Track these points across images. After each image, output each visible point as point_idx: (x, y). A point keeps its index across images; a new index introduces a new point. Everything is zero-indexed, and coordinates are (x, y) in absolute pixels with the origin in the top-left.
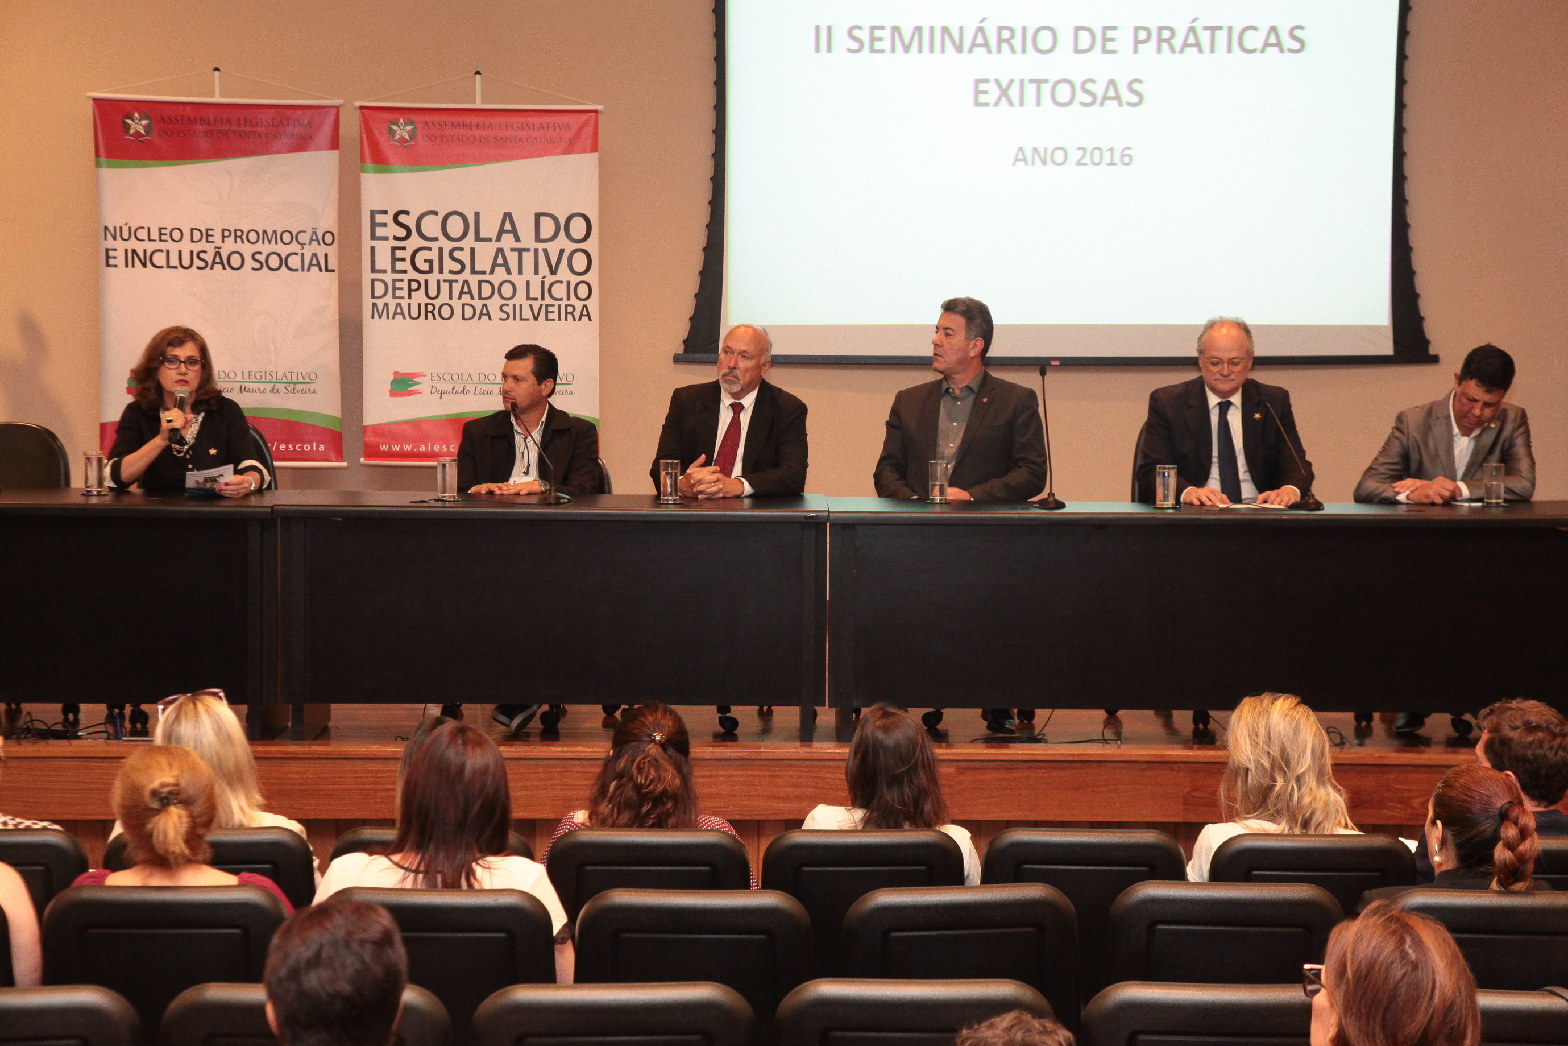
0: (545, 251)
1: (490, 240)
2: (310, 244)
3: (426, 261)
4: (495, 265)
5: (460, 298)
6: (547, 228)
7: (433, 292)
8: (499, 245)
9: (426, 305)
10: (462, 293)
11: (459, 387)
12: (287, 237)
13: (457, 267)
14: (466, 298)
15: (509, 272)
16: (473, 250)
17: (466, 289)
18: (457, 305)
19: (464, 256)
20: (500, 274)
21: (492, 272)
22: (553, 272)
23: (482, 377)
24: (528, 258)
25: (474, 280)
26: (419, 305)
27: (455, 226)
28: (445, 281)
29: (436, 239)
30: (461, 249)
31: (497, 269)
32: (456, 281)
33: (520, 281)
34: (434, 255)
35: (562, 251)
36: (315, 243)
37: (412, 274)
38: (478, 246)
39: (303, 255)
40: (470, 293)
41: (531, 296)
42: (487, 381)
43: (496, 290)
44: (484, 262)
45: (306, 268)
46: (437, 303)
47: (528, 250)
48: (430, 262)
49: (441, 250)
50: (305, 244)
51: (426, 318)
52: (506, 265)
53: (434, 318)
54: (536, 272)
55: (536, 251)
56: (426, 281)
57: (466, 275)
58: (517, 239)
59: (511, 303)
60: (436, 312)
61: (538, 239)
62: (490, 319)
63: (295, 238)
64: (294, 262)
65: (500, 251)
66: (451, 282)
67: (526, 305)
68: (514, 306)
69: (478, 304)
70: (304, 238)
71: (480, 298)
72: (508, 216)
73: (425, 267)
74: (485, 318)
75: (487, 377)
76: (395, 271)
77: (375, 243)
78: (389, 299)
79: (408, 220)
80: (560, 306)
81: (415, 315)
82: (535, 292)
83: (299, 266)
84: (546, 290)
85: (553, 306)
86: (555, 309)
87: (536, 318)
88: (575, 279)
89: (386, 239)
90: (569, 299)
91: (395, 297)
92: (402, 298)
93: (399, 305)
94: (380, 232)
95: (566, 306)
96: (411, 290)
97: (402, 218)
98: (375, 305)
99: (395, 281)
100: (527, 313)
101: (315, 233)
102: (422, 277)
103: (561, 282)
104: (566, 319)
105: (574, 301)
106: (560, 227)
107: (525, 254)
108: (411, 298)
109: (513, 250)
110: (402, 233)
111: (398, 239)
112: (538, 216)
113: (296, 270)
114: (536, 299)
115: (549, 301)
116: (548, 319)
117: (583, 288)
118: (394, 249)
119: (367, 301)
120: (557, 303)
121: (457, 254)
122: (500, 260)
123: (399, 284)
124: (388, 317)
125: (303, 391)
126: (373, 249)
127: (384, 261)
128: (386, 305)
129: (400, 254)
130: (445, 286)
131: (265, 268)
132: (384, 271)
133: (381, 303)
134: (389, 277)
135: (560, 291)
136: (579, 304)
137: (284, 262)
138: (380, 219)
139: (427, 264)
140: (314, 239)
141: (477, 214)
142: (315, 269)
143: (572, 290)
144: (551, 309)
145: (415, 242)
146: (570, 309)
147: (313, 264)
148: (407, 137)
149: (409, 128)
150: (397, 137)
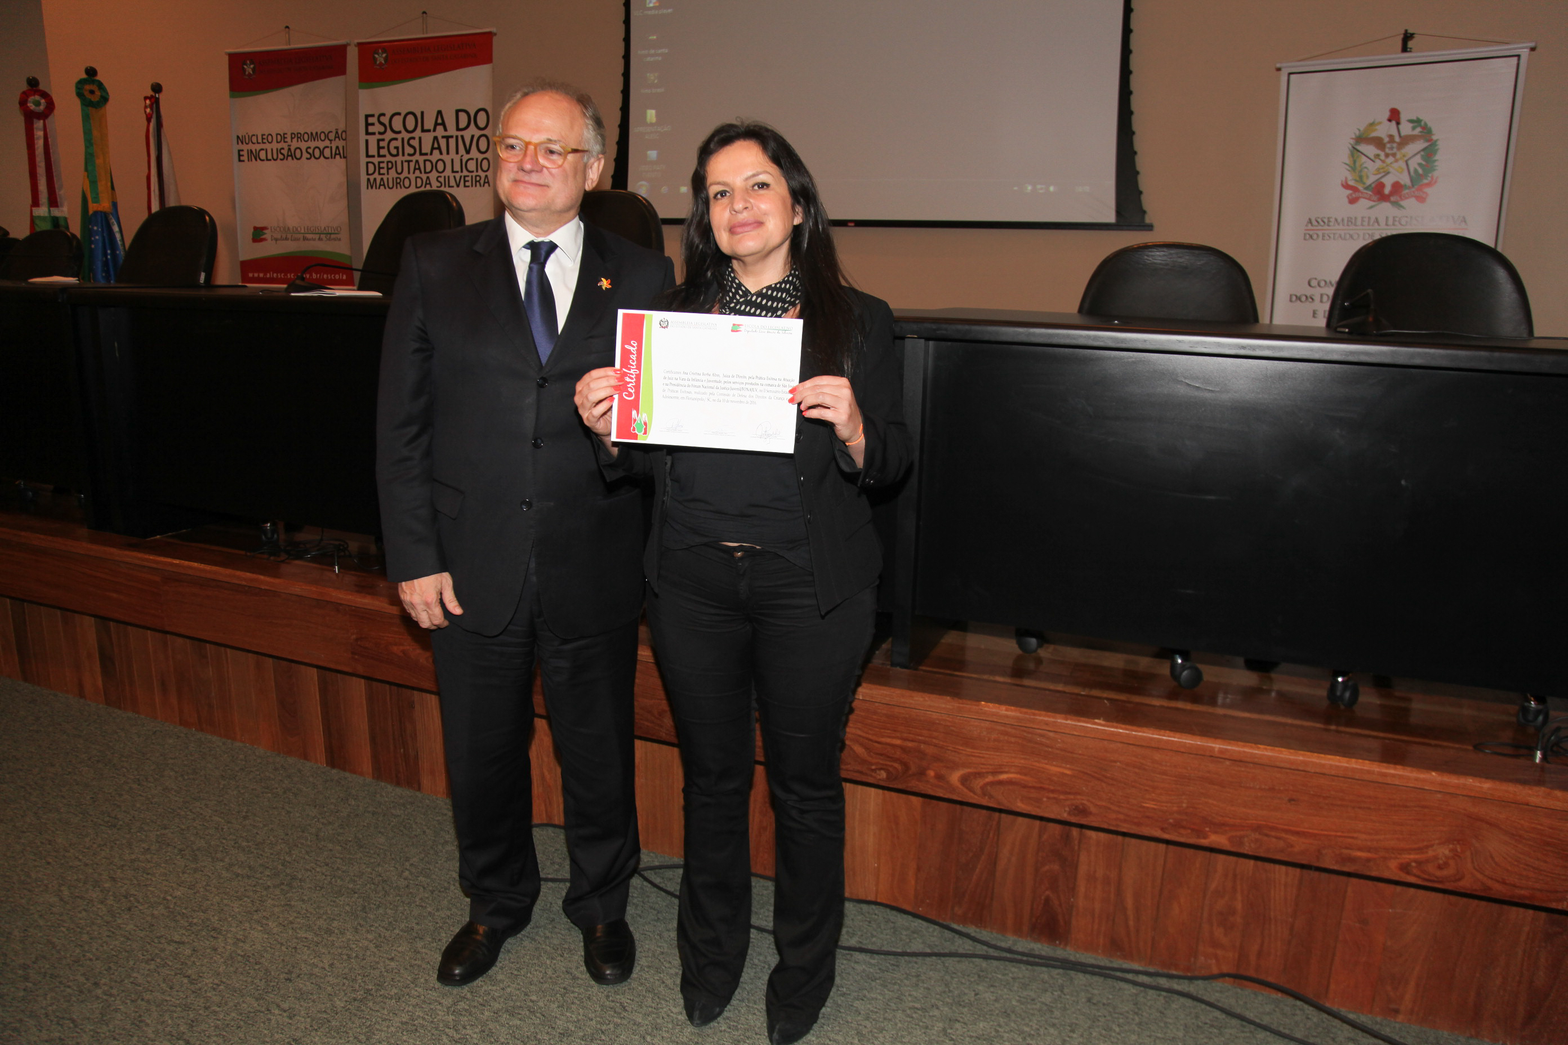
0: (462, 137)
1: (429, 131)
2: (335, 140)
3: (395, 147)
4: (433, 148)
5: (414, 173)
6: (463, 120)
7: (399, 171)
8: (435, 134)
9: (397, 178)
10: (415, 169)
12: (323, 136)
13: (412, 151)
14: (417, 172)
15: (441, 153)
16: (420, 138)
17: (417, 167)
18: (412, 177)
19: (415, 143)
20: (436, 155)
21: (431, 154)
22: (468, 152)
24: (452, 142)
25: (421, 159)
26: (393, 179)
27: (410, 122)
28: (406, 161)
29: (399, 132)
30: (414, 138)
31: (434, 151)
32: (412, 161)
33: (447, 160)
34: (399, 143)
35: (473, 137)
36: (337, 139)
37: (389, 158)
38: (424, 135)
39: (331, 147)
40: (419, 169)
41: (455, 170)
43: (434, 167)
44: (426, 149)
45: (333, 156)
46: (402, 176)
47: (452, 137)
48: (397, 148)
49: (403, 139)
50: (332, 140)
52: (439, 148)
53: (401, 187)
54: (457, 153)
55: (457, 137)
56: (396, 162)
57: (417, 157)
58: (446, 130)
59: (442, 175)
60: (402, 183)
61: (458, 129)
62: (431, 187)
63: (327, 136)
64: (327, 153)
65: (436, 138)
66: (409, 162)
67: (452, 175)
68: (445, 177)
69: (424, 176)
70: (332, 136)
71: (426, 173)
72: (440, 113)
73: (394, 152)
76: (379, 156)
77: (369, 137)
78: (376, 175)
79: (385, 120)
80: (472, 177)
81: (391, 185)
82: (457, 168)
83: (329, 156)
84: (464, 165)
85: (468, 176)
86: (469, 179)
87: (458, 186)
88: (481, 157)
89: (374, 134)
90: (477, 171)
91: (380, 174)
92: (384, 174)
93: (382, 179)
94: (371, 129)
95: (476, 176)
96: (388, 169)
97: (382, 119)
98: (369, 180)
99: (379, 163)
100: (453, 183)
101: (337, 133)
102: (393, 159)
103: (472, 159)
104: (476, 186)
105: (480, 173)
106: (473, 119)
107: (450, 140)
108: (388, 174)
109: (443, 137)
110: (382, 129)
111: (380, 133)
112: (458, 112)
113: (328, 158)
114: (457, 172)
115: (465, 173)
116: (465, 186)
117: (485, 164)
118: (379, 141)
119: (364, 178)
120: (470, 174)
121: (412, 142)
122: (436, 146)
123: (382, 165)
124: (376, 188)
125: (335, 239)
126: (367, 141)
127: (373, 151)
128: (375, 180)
129: (382, 144)
130: (406, 165)
131: (313, 158)
132: (373, 156)
133: (372, 178)
134: (376, 160)
135: (472, 165)
136: (483, 175)
137: (322, 153)
138: (371, 120)
139: (396, 150)
140: (337, 136)
141: (422, 113)
142: (338, 157)
143: (479, 165)
144: (467, 179)
145: (390, 135)
146: (478, 179)
147: (337, 153)
148: (383, 62)
149: (384, 55)
150: (378, 62)
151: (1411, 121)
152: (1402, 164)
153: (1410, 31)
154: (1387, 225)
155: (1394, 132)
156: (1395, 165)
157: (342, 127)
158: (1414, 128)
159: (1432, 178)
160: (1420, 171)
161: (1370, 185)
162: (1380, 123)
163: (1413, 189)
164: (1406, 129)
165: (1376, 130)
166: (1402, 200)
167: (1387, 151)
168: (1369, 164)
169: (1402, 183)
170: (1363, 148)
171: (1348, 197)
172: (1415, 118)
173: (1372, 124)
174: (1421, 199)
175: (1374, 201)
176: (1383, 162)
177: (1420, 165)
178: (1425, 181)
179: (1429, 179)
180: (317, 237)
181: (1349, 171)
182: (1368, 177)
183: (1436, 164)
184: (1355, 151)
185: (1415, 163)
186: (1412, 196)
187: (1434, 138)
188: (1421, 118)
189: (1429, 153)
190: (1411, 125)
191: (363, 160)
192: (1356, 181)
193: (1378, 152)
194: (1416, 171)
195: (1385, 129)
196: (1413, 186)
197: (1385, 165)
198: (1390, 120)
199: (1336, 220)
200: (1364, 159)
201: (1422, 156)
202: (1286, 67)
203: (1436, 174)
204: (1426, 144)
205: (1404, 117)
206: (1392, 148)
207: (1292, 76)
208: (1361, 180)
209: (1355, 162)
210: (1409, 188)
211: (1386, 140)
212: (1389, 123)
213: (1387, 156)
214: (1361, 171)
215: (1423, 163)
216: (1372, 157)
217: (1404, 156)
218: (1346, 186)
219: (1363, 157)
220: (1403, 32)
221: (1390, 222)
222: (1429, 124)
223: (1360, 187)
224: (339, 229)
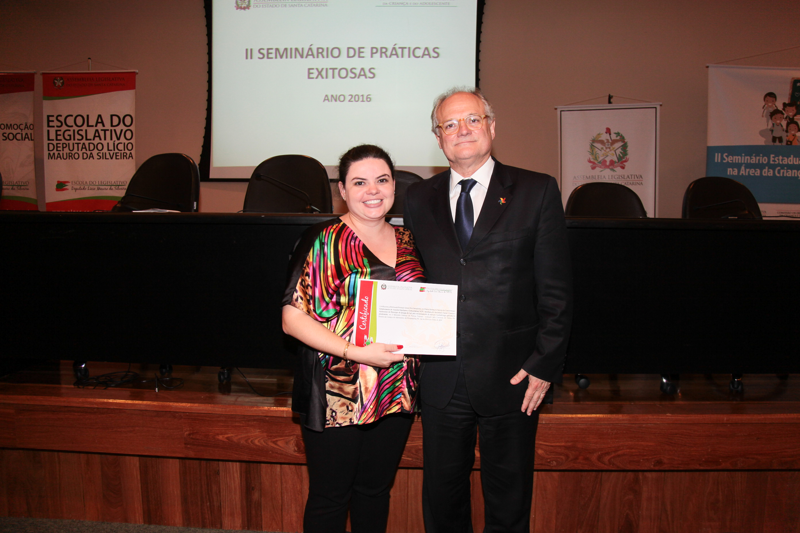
0: (115, 130)
1: (93, 126)
2: (25, 129)
3: (68, 135)
4: (95, 136)
5: (82, 150)
6: (116, 121)
7: (71, 148)
8: (96, 128)
9: (69, 153)
10: (82, 148)
11: (82, 187)
12: (16, 127)
13: (80, 138)
14: (84, 150)
15: (100, 139)
16: (86, 131)
17: (84, 147)
18: (80, 153)
19: (83, 133)
20: (97, 140)
21: (94, 139)
22: (118, 139)
23: (91, 183)
24: (108, 133)
25: (87, 143)
26: (67, 153)
27: (79, 121)
28: (76, 143)
29: (72, 126)
30: (82, 130)
31: (96, 138)
32: (80, 143)
33: (105, 143)
34: (71, 133)
35: (122, 130)
36: (26, 129)
37: (64, 141)
38: (88, 129)
39: (22, 134)
40: (85, 148)
41: (110, 149)
42: (93, 184)
43: (96, 147)
44: (91, 136)
45: (23, 139)
46: (73, 152)
47: (108, 130)
48: (70, 136)
49: (74, 131)
50: (23, 129)
51: (69, 159)
52: (99, 136)
53: (72, 159)
54: (111, 139)
55: (111, 130)
56: (69, 144)
57: (84, 141)
58: (104, 126)
59: (101, 152)
60: (73, 156)
61: (112, 126)
62: (93, 159)
63: (19, 127)
64: (19, 137)
65: (97, 131)
66: (78, 144)
67: (107, 152)
68: (103, 153)
69: (89, 153)
70: (22, 127)
71: (89, 150)
72: (100, 116)
73: (68, 138)
74: (91, 158)
75: (93, 183)
76: (57, 140)
77: (49, 129)
78: (55, 151)
79: (62, 119)
80: (121, 153)
81: (65, 157)
82: (111, 147)
83: (21, 139)
84: (116, 147)
85: (118, 153)
86: (119, 154)
87: (112, 158)
88: (127, 142)
89: (54, 127)
90: (124, 150)
91: (57, 150)
92: (60, 151)
93: (59, 154)
94: (51, 124)
95: (124, 153)
96: (63, 148)
97: (59, 118)
98: (49, 154)
99: (57, 144)
100: (108, 156)
101: (26, 125)
102: (67, 142)
103: (121, 143)
104: (124, 159)
105: (126, 151)
106: (121, 120)
107: (107, 132)
108: (63, 150)
109: (102, 130)
110: (59, 124)
111: (57, 126)
112: (112, 116)
113: (20, 140)
114: (111, 150)
115: (116, 151)
116: (116, 159)
117: (130, 145)
118: (57, 131)
119: (46, 153)
120: (120, 152)
121: (80, 132)
122: (97, 134)
123: (59, 145)
124: (55, 159)
125: (24, 189)
126: (48, 131)
127: (53, 136)
128: (54, 154)
129: (59, 133)
130: (76, 146)
131: (8, 139)
132: (53, 140)
133: (52, 153)
134: (55, 142)
135: (121, 147)
136: (128, 152)
137: (15, 137)
138: (51, 119)
139: (69, 137)
140: (26, 127)
141: (88, 116)
142: (27, 140)
143: (126, 147)
144: (117, 154)
145: (64, 128)
146: (125, 154)
147: (27, 137)
148: (61, 85)
149: (61, 81)
150: (57, 85)
151: (615, 133)
152: (614, 153)
153: (611, 95)
154: (609, 179)
155: (609, 139)
156: (610, 152)
157: (30, 121)
158: (617, 136)
159: (626, 158)
160: (621, 155)
161: (600, 161)
162: (602, 134)
163: (619, 163)
164: (614, 137)
165: (601, 137)
166: (615, 168)
167: (606, 146)
168: (599, 152)
169: (614, 160)
170: (596, 145)
171: (591, 166)
172: (617, 132)
173: (599, 134)
174: (623, 168)
175: (602, 168)
176: (605, 151)
177: (621, 152)
178: (624, 160)
179: (625, 159)
180: (11, 187)
181: (590, 155)
182: (599, 158)
183: (627, 152)
184: (593, 146)
185: (619, 151)
186: (619, 166)
187: (626, 141)
188: (619, 132)
189: (624, 147)
190: (615, 135)
191: (46, 142)
192: (594, 159)
193: (602, 147)
194: (619, 155)
195: (605, 137)
196: (619, 162)
197: (606, 152)
198: (606, 133)
199: (587, 177)
200: (597, 150)
201: (622, 149)
202: (559, 108)
203: (628, 157)
204: (622, 144)
205: (612, 132)
206: (608, 145)
207: (562, 112)
208: (596, 159)
209: (593, 151)
210: (617, 163)
211: (606, 141)
212: (606, 134)
213: (606, 148)
214: (596, 155)
215: (622, 152)
216: (600, 149)
217: (614, 149)
218: (590, 162)
219: (596, 149)
220: (608, 95)
221: (610, 177)
222: (623, 135)
223: (596, 162)
224: (27, 183)
